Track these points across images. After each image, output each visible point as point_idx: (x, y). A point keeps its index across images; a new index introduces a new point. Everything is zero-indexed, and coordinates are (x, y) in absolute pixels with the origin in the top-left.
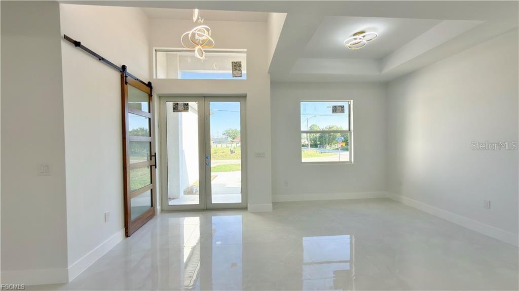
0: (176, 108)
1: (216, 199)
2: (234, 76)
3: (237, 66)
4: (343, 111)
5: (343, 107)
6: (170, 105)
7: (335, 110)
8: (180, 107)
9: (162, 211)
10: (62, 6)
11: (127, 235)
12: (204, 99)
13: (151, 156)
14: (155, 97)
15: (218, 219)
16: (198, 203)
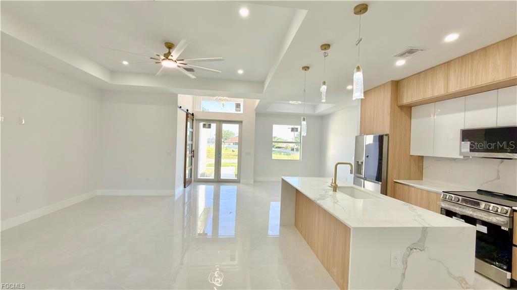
0: (204, 126)
1: (223, 177)
2: (236, 111)
3: (238, 106)
4: (297, 131)
5: (297, 129)
6: (201, 124)
7: (293, 130)
8: (207, 126)
9: (194, 181)
10: (179, 95)
11: (185, 187)
12: (220, 122)
13: (192, 151)
14: (195, 121)
15: (224, 188)
16: (213, 178)
